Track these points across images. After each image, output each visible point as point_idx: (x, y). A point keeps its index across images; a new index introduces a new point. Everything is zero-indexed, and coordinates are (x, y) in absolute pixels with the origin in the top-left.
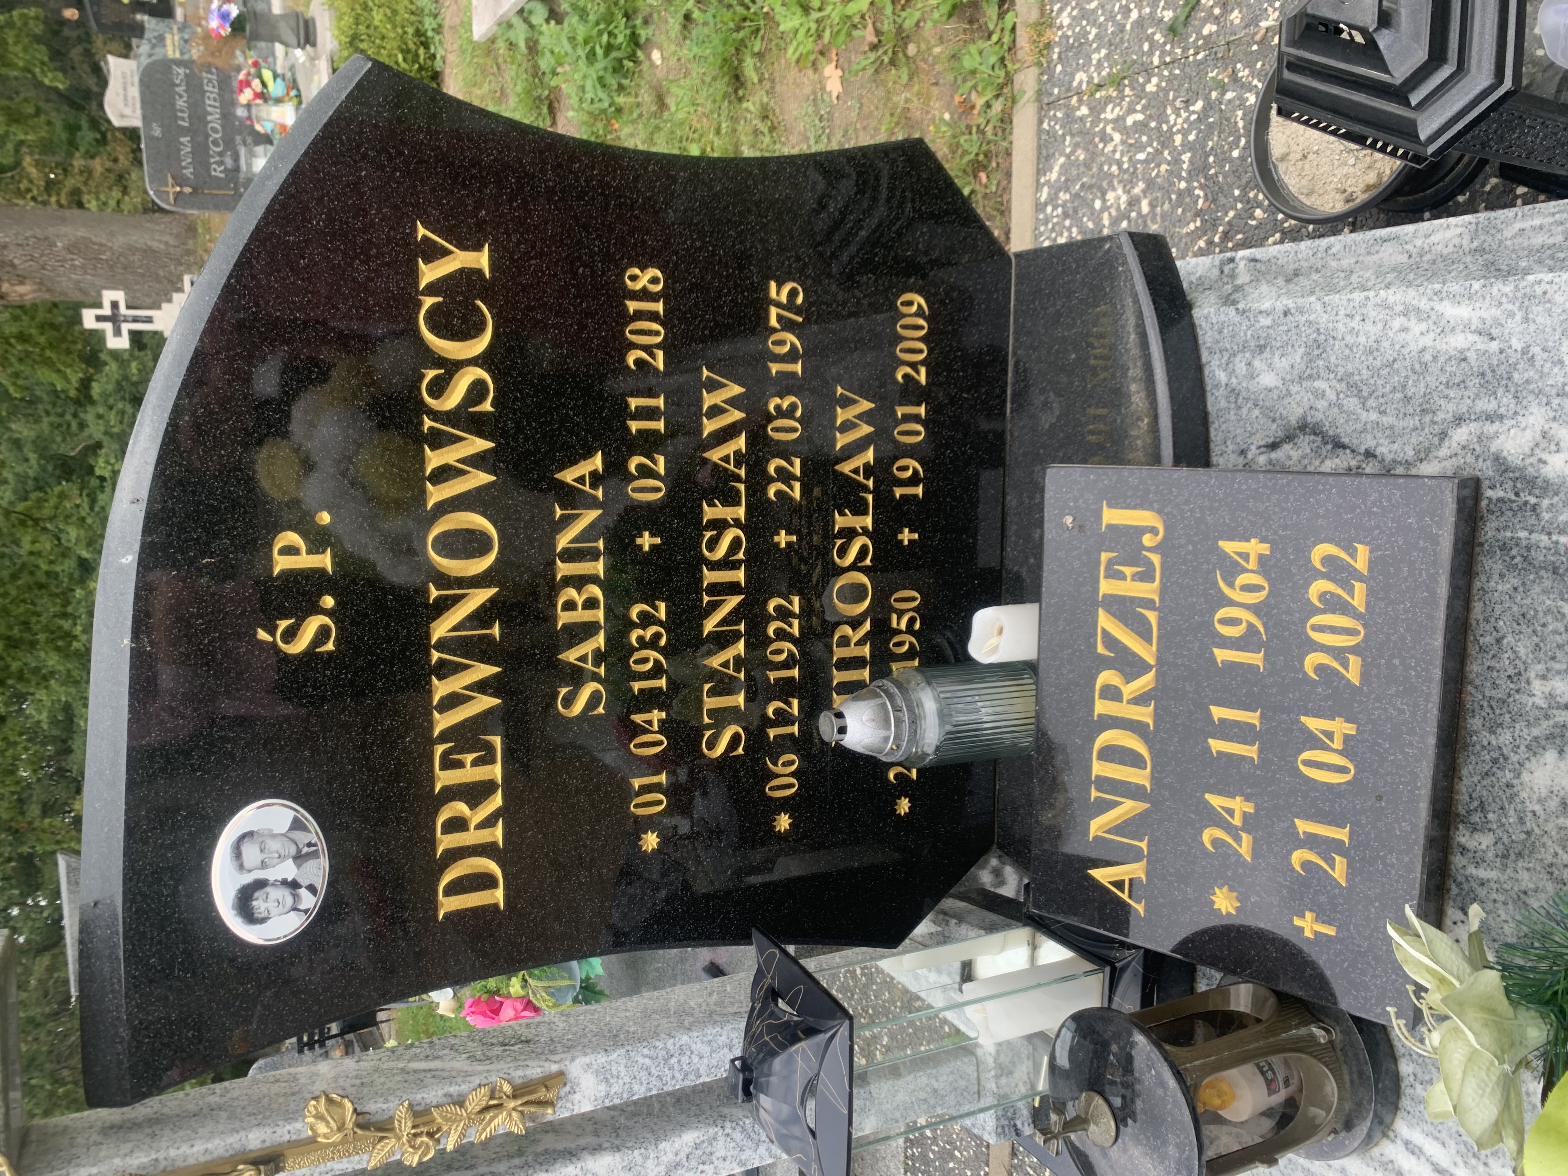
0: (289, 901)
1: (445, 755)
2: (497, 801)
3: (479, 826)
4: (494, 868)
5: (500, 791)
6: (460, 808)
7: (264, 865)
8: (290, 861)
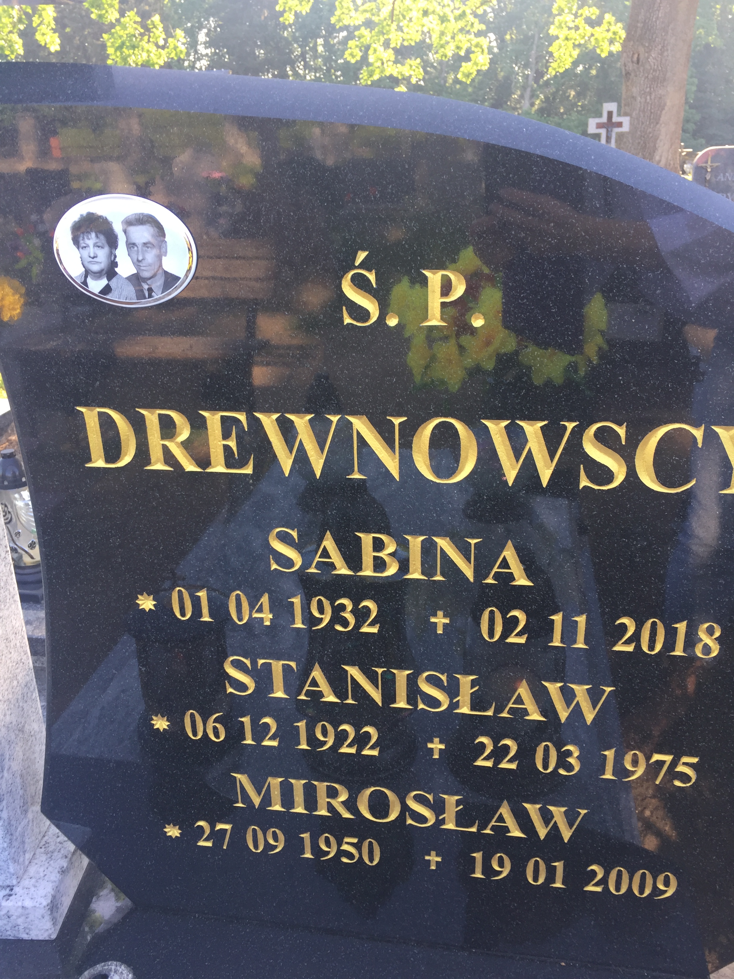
0: (95, 268)
1: (237, 421)
2: (190, 467)
3: (165, 449)
4: (125, 460)
5: (199, 470)
6: (184, 434)
7: (130, 245)
8: (135, 271)
